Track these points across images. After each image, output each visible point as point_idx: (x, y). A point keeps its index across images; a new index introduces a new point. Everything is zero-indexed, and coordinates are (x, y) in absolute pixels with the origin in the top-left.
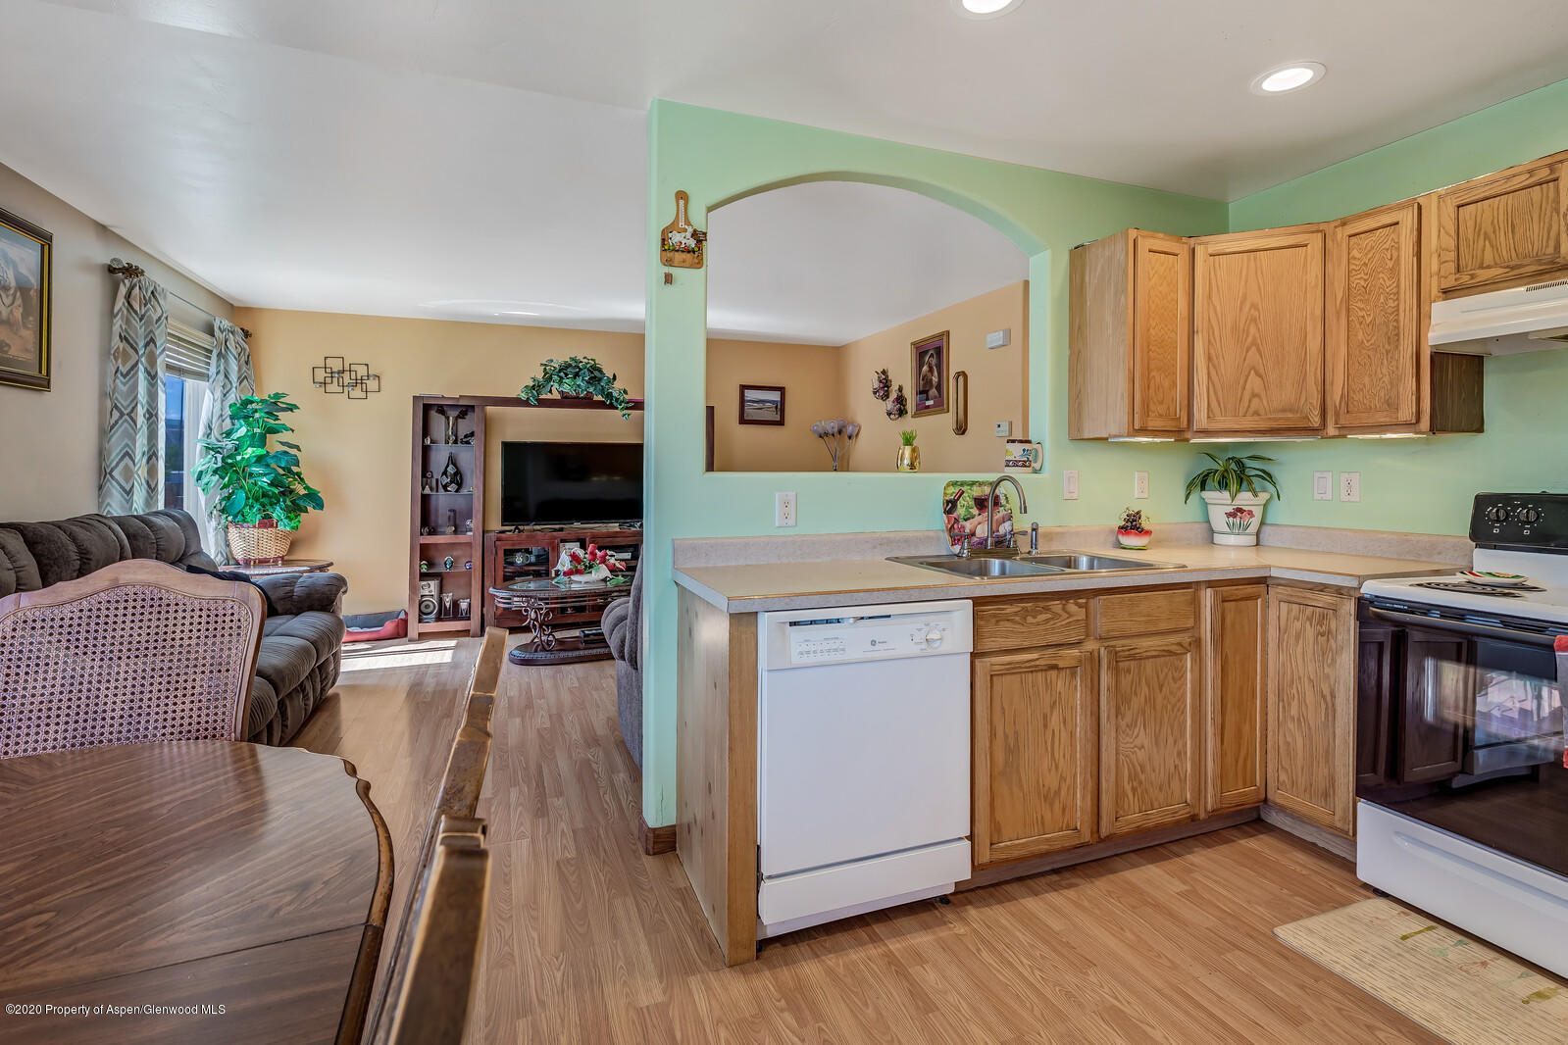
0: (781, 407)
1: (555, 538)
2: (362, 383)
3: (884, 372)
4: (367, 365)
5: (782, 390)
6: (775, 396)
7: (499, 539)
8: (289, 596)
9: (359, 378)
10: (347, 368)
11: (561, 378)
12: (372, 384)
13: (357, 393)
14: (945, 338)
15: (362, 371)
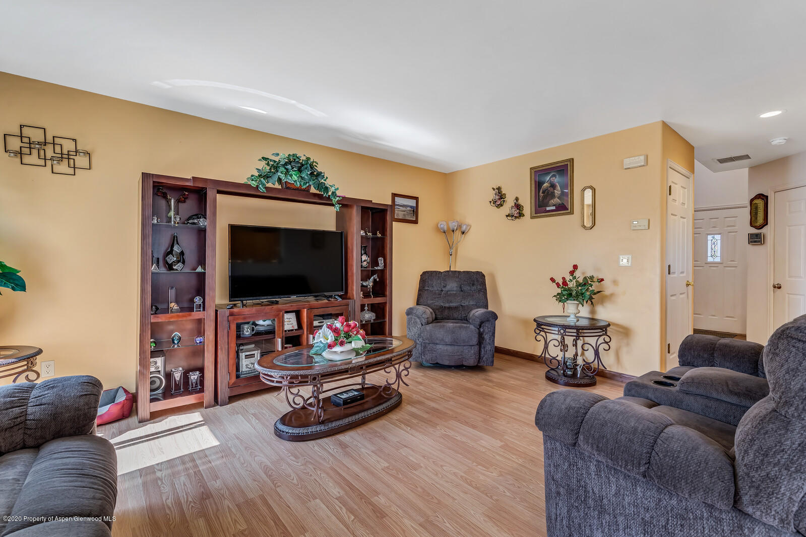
0: (415, 211)
1: (280, 310)
2: (69, 159)
3: (499, 189)
4: (75, 140)
5: (416, 199)
6: (412, 203)
7: (231, 314)
8: (20, 423)
9: (65, 152)
10: (49, 139)
11: (287, 169)
12: (81, 161)
13: (63, 167)
14: (571, 161)
15: (68, 146)
